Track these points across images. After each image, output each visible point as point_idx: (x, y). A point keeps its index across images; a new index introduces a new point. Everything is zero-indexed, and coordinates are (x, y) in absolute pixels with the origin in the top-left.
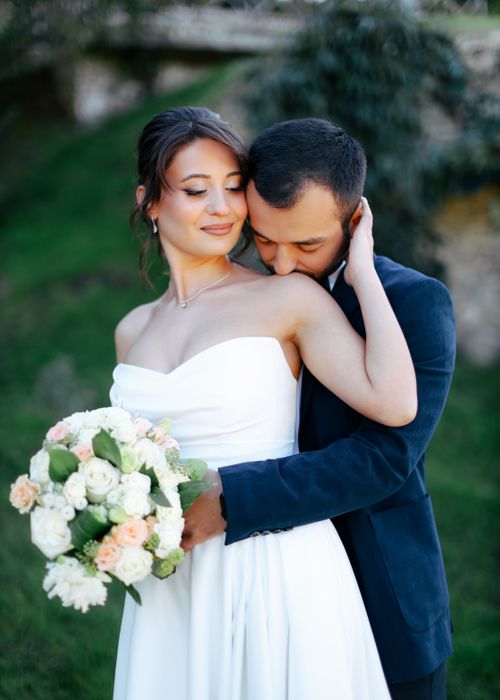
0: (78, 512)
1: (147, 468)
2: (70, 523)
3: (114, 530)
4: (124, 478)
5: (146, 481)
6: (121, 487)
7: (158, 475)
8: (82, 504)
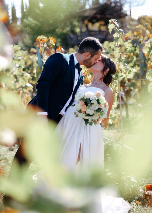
0: (91, 101)
1: (94, 116)
2: (89, 99)
3: (86, 106)
4: (94, 111)
5: (91, 114)
6: (92, 109)
7: (92, 117)
8: (92, 102)
